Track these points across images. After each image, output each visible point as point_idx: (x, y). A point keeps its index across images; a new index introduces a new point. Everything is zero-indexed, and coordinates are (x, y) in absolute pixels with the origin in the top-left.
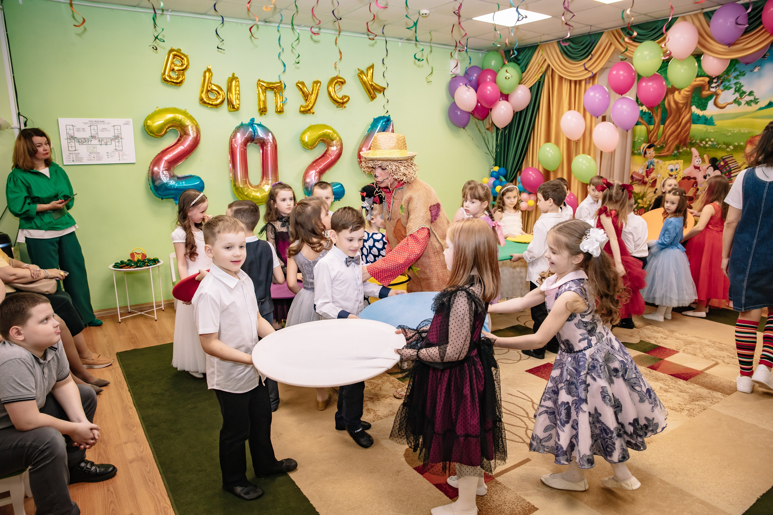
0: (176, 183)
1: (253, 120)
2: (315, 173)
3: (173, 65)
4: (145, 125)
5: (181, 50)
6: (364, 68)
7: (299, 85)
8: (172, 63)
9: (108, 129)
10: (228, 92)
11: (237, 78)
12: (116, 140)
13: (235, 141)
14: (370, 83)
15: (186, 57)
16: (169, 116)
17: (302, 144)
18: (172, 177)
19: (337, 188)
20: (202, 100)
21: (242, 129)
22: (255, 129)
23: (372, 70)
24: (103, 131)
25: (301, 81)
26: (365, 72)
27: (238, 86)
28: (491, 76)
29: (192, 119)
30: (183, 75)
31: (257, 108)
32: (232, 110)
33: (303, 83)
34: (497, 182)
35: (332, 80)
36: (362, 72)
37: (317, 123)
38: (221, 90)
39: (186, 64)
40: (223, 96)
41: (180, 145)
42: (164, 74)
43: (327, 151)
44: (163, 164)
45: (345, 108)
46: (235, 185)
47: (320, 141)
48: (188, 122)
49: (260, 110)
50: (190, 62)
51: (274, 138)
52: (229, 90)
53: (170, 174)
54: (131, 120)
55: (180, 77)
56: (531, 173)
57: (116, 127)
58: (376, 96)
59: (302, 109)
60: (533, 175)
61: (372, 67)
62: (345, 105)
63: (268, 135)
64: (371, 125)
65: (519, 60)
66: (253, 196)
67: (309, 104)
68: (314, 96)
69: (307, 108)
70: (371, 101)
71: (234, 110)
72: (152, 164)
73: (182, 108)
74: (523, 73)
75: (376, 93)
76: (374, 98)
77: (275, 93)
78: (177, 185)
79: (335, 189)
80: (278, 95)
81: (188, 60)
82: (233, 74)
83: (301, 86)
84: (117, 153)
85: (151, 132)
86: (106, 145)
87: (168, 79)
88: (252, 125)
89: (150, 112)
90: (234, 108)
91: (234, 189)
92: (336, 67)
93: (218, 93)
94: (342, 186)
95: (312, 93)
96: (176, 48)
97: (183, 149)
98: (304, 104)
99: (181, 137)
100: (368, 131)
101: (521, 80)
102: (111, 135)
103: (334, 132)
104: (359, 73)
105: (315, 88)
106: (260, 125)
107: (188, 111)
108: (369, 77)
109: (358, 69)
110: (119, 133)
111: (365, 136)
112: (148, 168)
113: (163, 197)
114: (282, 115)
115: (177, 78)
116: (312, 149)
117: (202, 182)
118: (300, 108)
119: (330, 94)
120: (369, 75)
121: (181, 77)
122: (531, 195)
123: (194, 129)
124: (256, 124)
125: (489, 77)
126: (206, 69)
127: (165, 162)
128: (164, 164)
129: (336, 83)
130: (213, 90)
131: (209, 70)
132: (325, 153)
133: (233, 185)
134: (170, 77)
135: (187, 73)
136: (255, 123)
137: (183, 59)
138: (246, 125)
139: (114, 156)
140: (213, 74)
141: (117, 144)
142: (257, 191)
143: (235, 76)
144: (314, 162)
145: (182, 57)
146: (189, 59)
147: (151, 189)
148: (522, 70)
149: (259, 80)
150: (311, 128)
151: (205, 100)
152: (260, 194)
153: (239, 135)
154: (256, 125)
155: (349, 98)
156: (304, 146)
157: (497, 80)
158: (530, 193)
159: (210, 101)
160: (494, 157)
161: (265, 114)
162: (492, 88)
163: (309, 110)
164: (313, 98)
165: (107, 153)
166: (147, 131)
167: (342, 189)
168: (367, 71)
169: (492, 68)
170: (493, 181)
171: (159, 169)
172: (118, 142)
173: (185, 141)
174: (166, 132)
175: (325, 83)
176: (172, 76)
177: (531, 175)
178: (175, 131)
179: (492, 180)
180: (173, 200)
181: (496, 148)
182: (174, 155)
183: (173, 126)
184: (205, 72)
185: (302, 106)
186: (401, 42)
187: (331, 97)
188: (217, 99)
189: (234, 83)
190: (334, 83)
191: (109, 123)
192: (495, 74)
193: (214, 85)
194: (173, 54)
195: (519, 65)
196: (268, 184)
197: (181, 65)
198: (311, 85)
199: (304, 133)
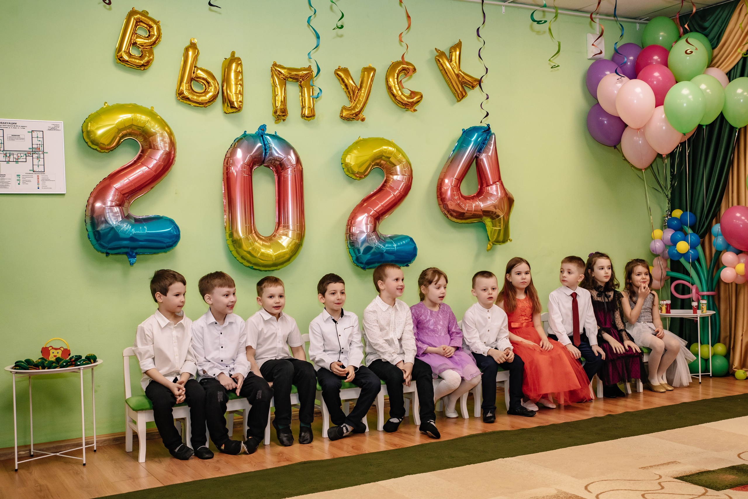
0: (132, 228)
1: (263, 128)
2: (368, 217)
3: (134, 38)
4: (84, 130)
5: (148, 13)
6: (444, 48)
7: (339, 73)
8: (134, 33)
9: (21, 137)
10: (223, 82)
11: (239, 59)
12: (35, 156)
13: (233, 161)
14: (456, 72)
15: (156, 24)
16: (124, 117)
17: (345, 170)
18: (127, 218)
19: (403, 245)
20: (180, 94)
21: (245, 143)
22: (266, 142)
23: (458, 53)
24: (13, 140)
25: (343, 66)
26: (447, 54)
27: (241, 72)
28: (660, 57)
29: (163, 124)
30: (151, 53)
31: (271, 111)
32: (231, 110)
33: (346, 71)
34: (679, 235)
35: (394, 66)
36: (442, 54)
37: (370, 137)
38: (214, 78)
39: (156, 34)
40: (215, 87)
41: (143, 164)
42: (120, 49)
43: (386, 182)
44: (111, 197)
45: (416, 112)
46: (231, 235)
47: (375, 165)
48: (154, 128)
49: (275, 112)
50: (162, 31)
51: (298, 160)
52: (226, 79)
53: (122, 212)
54: (61, 124)
55: (146, 56)
56: (738, 215)
57: (35, 135)
58: (466, 94)
59: (345, 113)
60: (743, 218)
61: (459, 45)
62: (416, 107)
63: (289, 154)
64: (458, 142)
65: (706, 29)
66: (263, 254)
67: (356, 105)
68: (363, 93)
69: (353, 112)
70: (458, 101)
71: (234, 110)
72: (94, 195)
73: (147, 105)
74: (713, 49)
75: (466, 88)
76: (463, 97)
77: (301, 86)
78: (133, 231)
79: (401, 246)
80: (306, 89)
81: (159, 29)
82: (233, 53)
83: (343, 76)
84: (35, 176)
85: (94, 142)
86: (17, 162)
87: (126, 57)
88: (262, 136)
89: (93, 110)
90: (232, 107)
91: (230, 242)
92: (401, 41)
93: (208, 83)
94: (411, 239)
95: (361, 86)
96: (140, 10)
97: (146, 172)
98: (349, 105)
99: (142, 151)
100: (454, 151)
101: (712, 61)
102: (26, 146)
103: (399, 150)
104: (437, 56)
105: (365, 79)
106: (275, 137)
107: (155, 110)
108: (453, 62)
109: (436, 49)
110: (40, 143)
111: (449, 158)
112: (86, 203)
113: (109, 251)
114: (312, 121)
115: (141, 57)
116: (361, 178)
117: (177, 228)
118: (342, 111)
119: (389, 88)
120: (453, 58)
121: (148, 55)
122: (740, 255)
123: (167, 140)
124: (268, 135)
125: (656, 57)
126: (188, 44)
127: (115, 192)
128: (114, 195)
129: (400, 72)
130: (200, 78)
131: (193, 46)
132: (384, 186)
133: (228, 235)
134: (130, 55)
135: (157, 50)
136: (266, 133)
137: (151, 27)
138: (252, 136)
139: (30, 181)
140: (200, 51)
141: (36, 161)
142: (269, 247)
143: (236, 56)
144: (365, 201)
145: (151, 23)
146: (161, 28)
147: (89, 238)
148: (712, 45)
149: (275, 65)
150: (360, 143)
151: (186, 93)
152: (275, 251)
153: (239, 154)
154: (268, 137)
155: (422, 97)
156: (348, 173)
157: (668, 63)
158: (738, 252)
159: (194, 95)
160: (670, 196)
161: (284, 120)
162: (661, 75)
163: (357, 114)
164: (362, 94)
165: (18, 176)
166: (87, 140)
167: (411, 247)
168: (451, 52)
169: (659, 43)
170: (671, 235)
171: (104, 203)
172: (38, 158)
173: (150, 157)
174: (118, 144)
175: (381, 69)
176: (132, 54)
177: (739, 219)
178: (134, 144)
179: (669, 233)
180: (125, 257)
181: (671, 181)
182: (131, 182)
183: (130, 134)
184: (187, 50)
185: (344, 108)
186: (506, 6)
187: (393, 95)
188: (205, 92)
189: (234, 66)
190: (397, 71)
191: (23, 127)
192: (665, 53)
193: (202, 70)
194: (134, 19)
195: (707, 36)
196: (286, 235)
197: (147, 36)
198: (359, 74)
199: (348, 151)
